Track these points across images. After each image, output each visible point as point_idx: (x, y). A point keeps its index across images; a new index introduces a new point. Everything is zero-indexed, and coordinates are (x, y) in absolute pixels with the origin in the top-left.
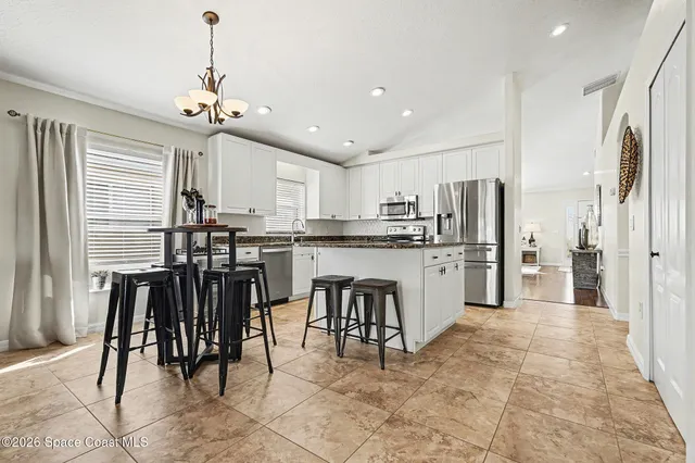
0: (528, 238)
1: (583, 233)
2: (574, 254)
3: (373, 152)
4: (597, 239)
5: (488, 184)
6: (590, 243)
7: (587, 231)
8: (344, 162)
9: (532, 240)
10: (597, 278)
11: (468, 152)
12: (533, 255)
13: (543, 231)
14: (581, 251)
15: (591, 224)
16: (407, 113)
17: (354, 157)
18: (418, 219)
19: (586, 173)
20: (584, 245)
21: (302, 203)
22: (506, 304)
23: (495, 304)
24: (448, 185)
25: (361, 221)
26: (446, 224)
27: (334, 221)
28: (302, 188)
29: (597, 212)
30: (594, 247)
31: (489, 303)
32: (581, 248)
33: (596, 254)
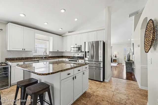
0: (115, 56)
1: (129, 56)
2: (126, 62)
3: (69, 32)
4: (133, 58)
5: (101, 42)
7: (130, 56)
8: (62, 35)
9: (116, 56)
10: (133, 69)
11: (95, 32)
12: (116, 60)
13: (118, 54)
14: (128, 62)
15: (131, 54)
16: (76, 20)
17: (64, 33)
18: (81, 52)
19: (129, 40)
20: (129, 60)
21: (48, 46)
23: (102, 81)
24: (90, 42)
25: (66, 52)
27: (58, 52)
28: (48, 42)
29: (132, 51)
30: (132, 60)
33: (132, 63)
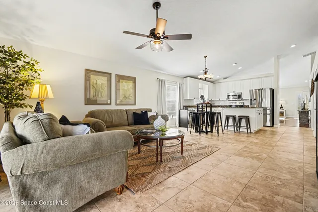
1: (303, 104)
2: (299, 112)
3: (225, 78)
4: (309, 107)
5: (267, 90)
6: (306, 108)
7: (305, 104)
9: (282, 107)
10: (309, 120)
11: (260, 79)
12: (283, 113)
13: (286, 103)
16: (240, 68)
18: (242, 100)
20: (304, 108)
22: (274, 126)
23: (269, 125)
24: (252, 90)
26: (253, 102)
30: (308, 109)
31: (268, 125)
32: (302, 110)
33: (308, 112)
